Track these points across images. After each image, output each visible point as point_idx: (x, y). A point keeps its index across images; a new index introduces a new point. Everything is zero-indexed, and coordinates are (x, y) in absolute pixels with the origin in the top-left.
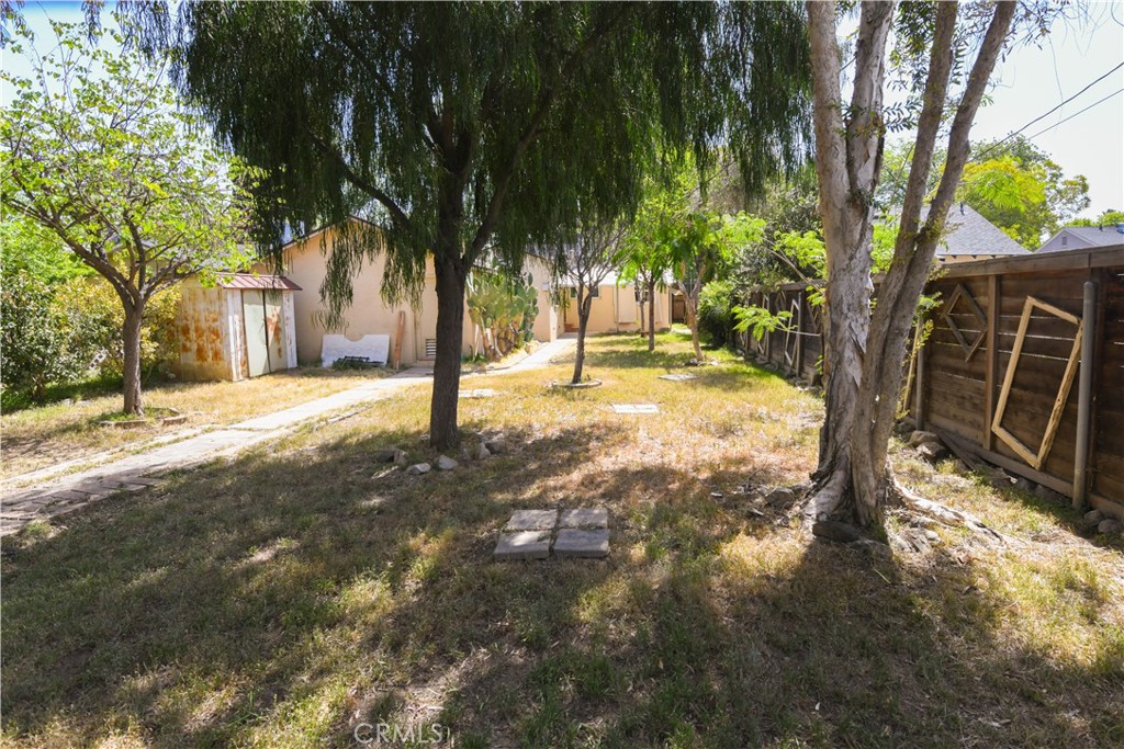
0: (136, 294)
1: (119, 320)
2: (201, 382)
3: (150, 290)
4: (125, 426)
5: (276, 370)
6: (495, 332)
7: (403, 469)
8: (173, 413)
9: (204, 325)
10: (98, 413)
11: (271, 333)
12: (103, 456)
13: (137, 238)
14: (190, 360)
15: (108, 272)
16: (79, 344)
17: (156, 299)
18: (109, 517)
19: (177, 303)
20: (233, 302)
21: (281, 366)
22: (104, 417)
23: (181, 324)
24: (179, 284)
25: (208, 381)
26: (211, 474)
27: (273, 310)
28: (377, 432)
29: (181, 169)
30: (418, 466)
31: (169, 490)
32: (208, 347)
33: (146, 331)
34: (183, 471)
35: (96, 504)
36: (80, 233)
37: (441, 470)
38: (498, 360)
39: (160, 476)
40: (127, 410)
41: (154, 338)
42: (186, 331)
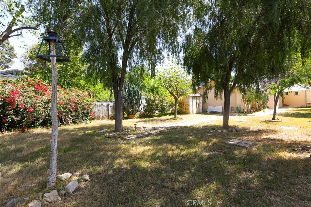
0: (176, 98)
1: (174, 103)
2: (185, 114)
3: (178, 97)
4: (175, 120)
5: (198, 113)
6: (251, 106)
7: (216, 131)
8: (181, 118)
9: (186, 104)
10: (171, 118)
11: (197, 105)
12: (172, 123)
13: (177, 89)
14: (184, 110)
15: (173, 95)
16: (169, 106)
17: (179, 99)
18: (173, 131)
19: (182, 100)
20: (191, 99)
21: (199, 112)
22: (172, 118)
23: (183, 103)
24: (182, 96)
25: (187, 114)
26: (185, 128)
27: (198, 101)
28: (214, 125)
29: (183, 77)
30: (219, 131)
31: (180, 129)
32: (187, 108)
33: (177, 105)
34: (182, 127)
35: (171, 129)
36: (170, 89)
37: (223, 132)
38: (252, 113)
39: (179, 127)
40: (175, 117)
41: (179, 106)
42: (183, 105)
